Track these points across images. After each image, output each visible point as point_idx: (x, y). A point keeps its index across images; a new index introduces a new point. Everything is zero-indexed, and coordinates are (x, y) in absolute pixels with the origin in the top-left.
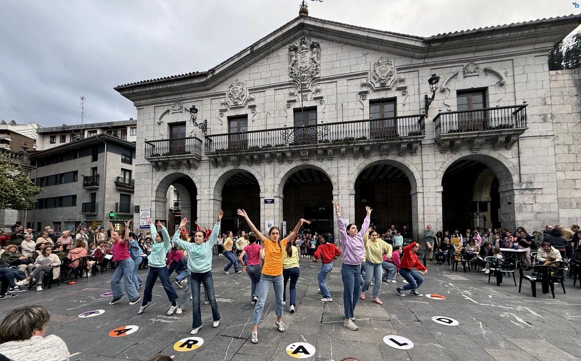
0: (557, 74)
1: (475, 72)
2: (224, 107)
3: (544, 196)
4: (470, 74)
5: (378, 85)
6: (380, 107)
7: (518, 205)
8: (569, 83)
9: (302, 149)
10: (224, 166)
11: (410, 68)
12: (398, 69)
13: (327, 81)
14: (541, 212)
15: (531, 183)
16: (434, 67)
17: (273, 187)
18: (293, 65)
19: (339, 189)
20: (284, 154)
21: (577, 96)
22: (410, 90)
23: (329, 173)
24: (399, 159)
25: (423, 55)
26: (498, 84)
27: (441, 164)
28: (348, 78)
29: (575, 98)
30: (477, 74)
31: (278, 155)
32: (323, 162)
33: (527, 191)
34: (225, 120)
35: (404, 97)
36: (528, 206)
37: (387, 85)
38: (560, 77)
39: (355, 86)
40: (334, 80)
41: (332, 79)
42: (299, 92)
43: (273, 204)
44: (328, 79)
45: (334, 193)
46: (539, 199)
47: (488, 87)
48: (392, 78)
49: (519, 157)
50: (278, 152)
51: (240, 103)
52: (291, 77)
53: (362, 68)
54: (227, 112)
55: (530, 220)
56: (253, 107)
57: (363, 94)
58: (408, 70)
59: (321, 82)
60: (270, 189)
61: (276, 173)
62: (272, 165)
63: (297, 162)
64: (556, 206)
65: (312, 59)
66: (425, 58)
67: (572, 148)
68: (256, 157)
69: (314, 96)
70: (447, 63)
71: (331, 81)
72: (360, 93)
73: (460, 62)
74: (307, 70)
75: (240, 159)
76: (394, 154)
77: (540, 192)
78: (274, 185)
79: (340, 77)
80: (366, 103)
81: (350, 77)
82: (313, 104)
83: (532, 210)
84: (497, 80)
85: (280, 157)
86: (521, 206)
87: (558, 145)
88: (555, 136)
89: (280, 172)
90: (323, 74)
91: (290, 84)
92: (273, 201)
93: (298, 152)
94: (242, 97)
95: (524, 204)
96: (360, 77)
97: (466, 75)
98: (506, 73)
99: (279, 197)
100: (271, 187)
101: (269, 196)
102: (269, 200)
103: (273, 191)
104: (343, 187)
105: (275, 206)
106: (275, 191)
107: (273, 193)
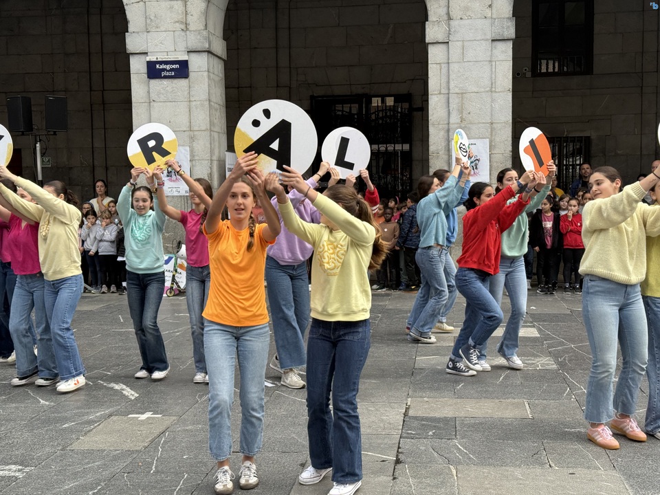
17: (179, 6)
19: (450, 18)
43: (182, 83)
45: (433, 32)
60: (169, 18)
92: (181, 70)
99: (209, 52)
100: (172, 7)
101: (164, 47)
102: (166, 63)
103: (183, 27)
104: (467, 9)
105: (192, 93)
106: (192, 27)
107: (183, 34)
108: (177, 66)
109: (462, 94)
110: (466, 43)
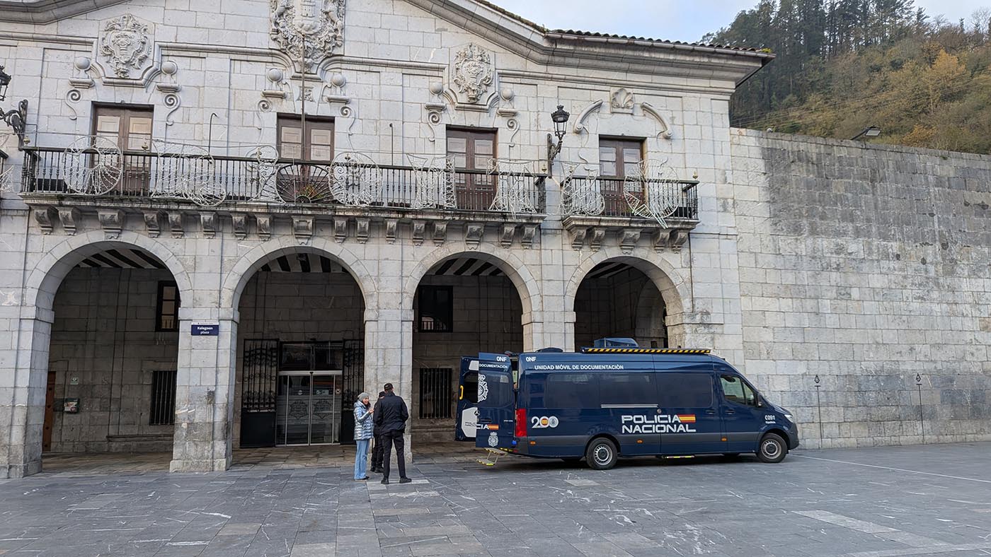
0: (741, 134)
1: (628, 107)
2: (83, 76)
3: (726, 337)
4: (620, 110)
5: (463, 99)
6: (468, 142)
8: (756, 152)
9: (300, 212)
10: (77, 230)
11: (523, 76)
12: (501, 75)
13: (358, 67)
15: (708, 313)
16: (563, 84)
17: (216, 294)
18: (281, 15)
19: (377, 308)
20: (250, 220)
21: (765, 174)
22: (521, 121)
23: (357, 270)
24: (500, 253)
25: (545, 58)
26: (661, 136)
27: (573, 268)
28: (405, 71)
29: (763, 177)
30: (631, 111)
31: (237, 218)
32: (347, 244)
33: (702, 327)
34: (84, 108)
35: (512, 132)
37: (480, 103)
38: (744, 140)
39: (420, 90)
40: (375, 69)
41: (370, 65)
42: (294, 78)
43: (215, 338)
44: (362, 63)
45: (368, 315)
46: (719, 342)
47: (646, 138)
48: (491, 90)
49: (691, 267)
50: (236, 212)
51: (135, 74)
52: (275, 40)
53: (432, 57)
54: (91, 91)
56: (171, 91)
57: (434, 110)
58: (518, 80)
59: (344, 66)
60: (209, 300)
61: (225, 259)
62: (216, 241)
63: (282, 239)
64: (741, 354)
65: (327, 13)
66: (548, 64)
68: (174, 217)
69: (328, 94)
70: (584, 82)
71: (367, 68)
72: (428, 107)
73: (606, 84)
74: (315, 34)
75: (128, 218)
76: (492, 243)
77: (719, 330)
78: (220, 291)
79: (387, 65)
80: (440, 130)
81: (409, 68)
82: (325, 110)
84: (660, 128)
85: (240, 223)
87: (742, 252)
88: (738, 237)
89: (237, 259)
90: (349, 51)
91: (272, 55)
92: (215, 330)
93: (289, 217)
94: (141, 61)
96: (429, 73)
97: (615, 110)
98: (673, 118)
99: (233, 320)
100: (211, 294)
101: (204, 317)
102: (204, 326)
103: (217, 305)
104: (388, 304)
105: (220, 344)
106: (222, 306)
107: (217, 309)
108: (212, 328)
109: (385, 349)
110: (388, 322)
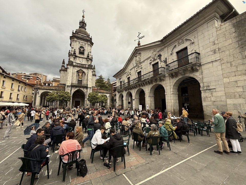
0: (221, 26)
1: (182, 42)
2: (126, 76)
4: (180, 44)
7: (203, 98)
9: (137, 84)
10: (127, 91)
12: (158, 52)
13: (142, 63)
14: (216, 101)
15: (209, 86)
16: (168, 46)
19: (146, 95)
21: (235, 32)
26: (192, 43)
27: (172, 82)
28: (147, 60)
29: (234, 34)
33: (208, 91)
34: (127, 79)
36: (209, 98)
37: (155, 59)
40: (144, 61)
42: (138, 67)
46: (214, 94)
47: (187, 46)
48: (156, 56)
49: (202, 74)
51: (129, 74)
52: (136, 64)
53: (149, 55)
55: (210, 105)
57: (150, 63)
58: (161, 51)
60: (134, 96)
62: (134, 90)
65: (139, 58)
66: (164, 45)
67: (233, 63)
68: (132, 88)
69: (141, 68)
70: (172, 43)
73: (177, 40)
74: (138, 61)
75: (129, 89)
77: (214, 90)
80: (151, 66)
83: (211, 100)
86: (205, 98)
87: (224, 63)
88: (221, 60)
94: (129, 72)
95: (206, 97)
96: (149, 58)
102: (134, 99)
